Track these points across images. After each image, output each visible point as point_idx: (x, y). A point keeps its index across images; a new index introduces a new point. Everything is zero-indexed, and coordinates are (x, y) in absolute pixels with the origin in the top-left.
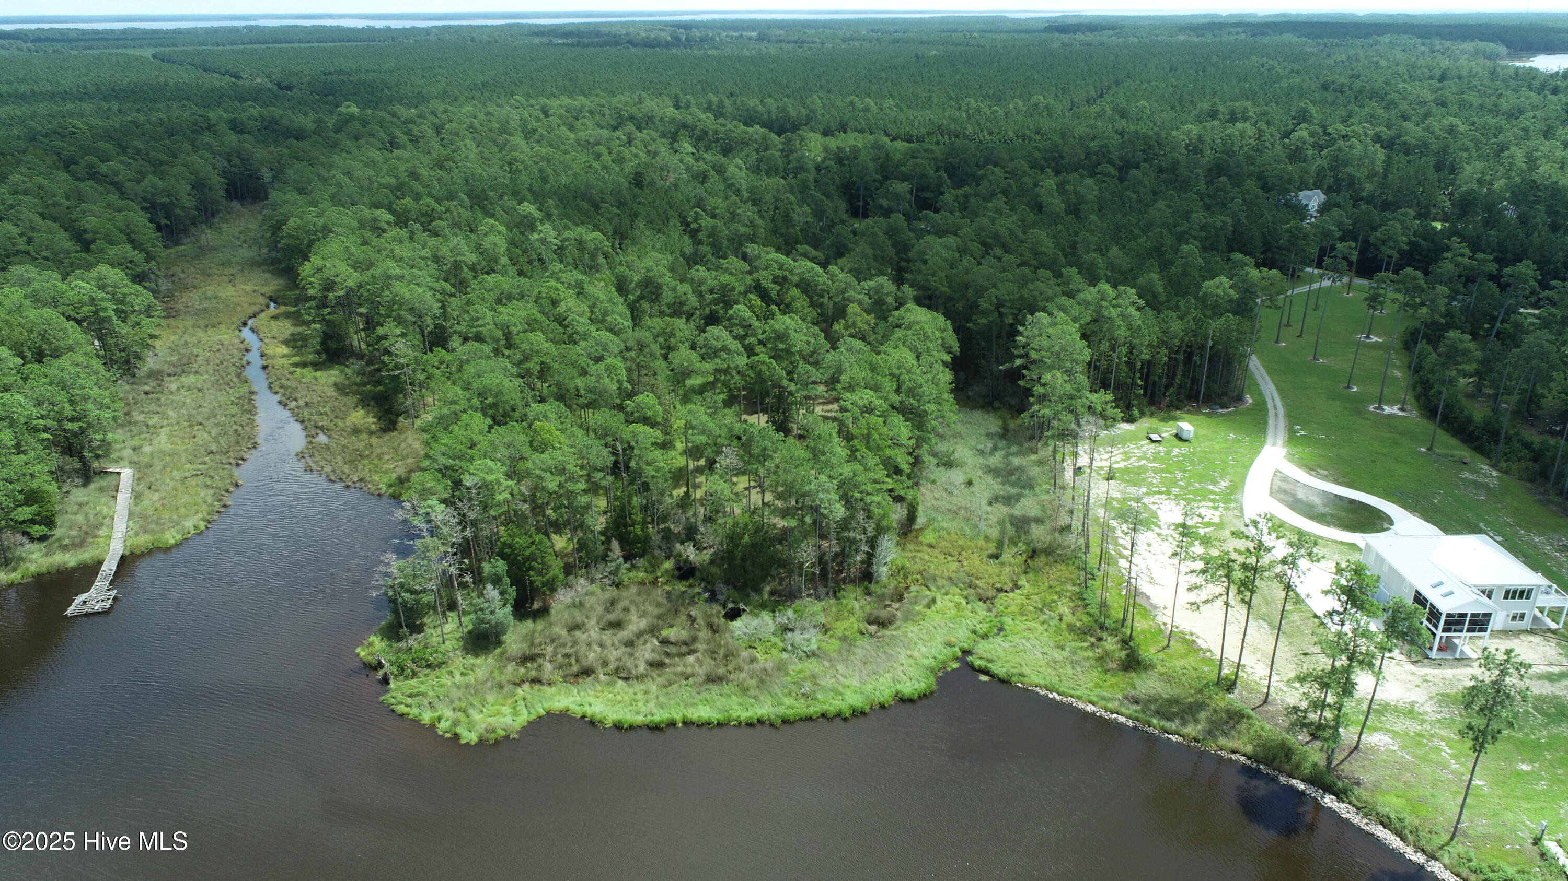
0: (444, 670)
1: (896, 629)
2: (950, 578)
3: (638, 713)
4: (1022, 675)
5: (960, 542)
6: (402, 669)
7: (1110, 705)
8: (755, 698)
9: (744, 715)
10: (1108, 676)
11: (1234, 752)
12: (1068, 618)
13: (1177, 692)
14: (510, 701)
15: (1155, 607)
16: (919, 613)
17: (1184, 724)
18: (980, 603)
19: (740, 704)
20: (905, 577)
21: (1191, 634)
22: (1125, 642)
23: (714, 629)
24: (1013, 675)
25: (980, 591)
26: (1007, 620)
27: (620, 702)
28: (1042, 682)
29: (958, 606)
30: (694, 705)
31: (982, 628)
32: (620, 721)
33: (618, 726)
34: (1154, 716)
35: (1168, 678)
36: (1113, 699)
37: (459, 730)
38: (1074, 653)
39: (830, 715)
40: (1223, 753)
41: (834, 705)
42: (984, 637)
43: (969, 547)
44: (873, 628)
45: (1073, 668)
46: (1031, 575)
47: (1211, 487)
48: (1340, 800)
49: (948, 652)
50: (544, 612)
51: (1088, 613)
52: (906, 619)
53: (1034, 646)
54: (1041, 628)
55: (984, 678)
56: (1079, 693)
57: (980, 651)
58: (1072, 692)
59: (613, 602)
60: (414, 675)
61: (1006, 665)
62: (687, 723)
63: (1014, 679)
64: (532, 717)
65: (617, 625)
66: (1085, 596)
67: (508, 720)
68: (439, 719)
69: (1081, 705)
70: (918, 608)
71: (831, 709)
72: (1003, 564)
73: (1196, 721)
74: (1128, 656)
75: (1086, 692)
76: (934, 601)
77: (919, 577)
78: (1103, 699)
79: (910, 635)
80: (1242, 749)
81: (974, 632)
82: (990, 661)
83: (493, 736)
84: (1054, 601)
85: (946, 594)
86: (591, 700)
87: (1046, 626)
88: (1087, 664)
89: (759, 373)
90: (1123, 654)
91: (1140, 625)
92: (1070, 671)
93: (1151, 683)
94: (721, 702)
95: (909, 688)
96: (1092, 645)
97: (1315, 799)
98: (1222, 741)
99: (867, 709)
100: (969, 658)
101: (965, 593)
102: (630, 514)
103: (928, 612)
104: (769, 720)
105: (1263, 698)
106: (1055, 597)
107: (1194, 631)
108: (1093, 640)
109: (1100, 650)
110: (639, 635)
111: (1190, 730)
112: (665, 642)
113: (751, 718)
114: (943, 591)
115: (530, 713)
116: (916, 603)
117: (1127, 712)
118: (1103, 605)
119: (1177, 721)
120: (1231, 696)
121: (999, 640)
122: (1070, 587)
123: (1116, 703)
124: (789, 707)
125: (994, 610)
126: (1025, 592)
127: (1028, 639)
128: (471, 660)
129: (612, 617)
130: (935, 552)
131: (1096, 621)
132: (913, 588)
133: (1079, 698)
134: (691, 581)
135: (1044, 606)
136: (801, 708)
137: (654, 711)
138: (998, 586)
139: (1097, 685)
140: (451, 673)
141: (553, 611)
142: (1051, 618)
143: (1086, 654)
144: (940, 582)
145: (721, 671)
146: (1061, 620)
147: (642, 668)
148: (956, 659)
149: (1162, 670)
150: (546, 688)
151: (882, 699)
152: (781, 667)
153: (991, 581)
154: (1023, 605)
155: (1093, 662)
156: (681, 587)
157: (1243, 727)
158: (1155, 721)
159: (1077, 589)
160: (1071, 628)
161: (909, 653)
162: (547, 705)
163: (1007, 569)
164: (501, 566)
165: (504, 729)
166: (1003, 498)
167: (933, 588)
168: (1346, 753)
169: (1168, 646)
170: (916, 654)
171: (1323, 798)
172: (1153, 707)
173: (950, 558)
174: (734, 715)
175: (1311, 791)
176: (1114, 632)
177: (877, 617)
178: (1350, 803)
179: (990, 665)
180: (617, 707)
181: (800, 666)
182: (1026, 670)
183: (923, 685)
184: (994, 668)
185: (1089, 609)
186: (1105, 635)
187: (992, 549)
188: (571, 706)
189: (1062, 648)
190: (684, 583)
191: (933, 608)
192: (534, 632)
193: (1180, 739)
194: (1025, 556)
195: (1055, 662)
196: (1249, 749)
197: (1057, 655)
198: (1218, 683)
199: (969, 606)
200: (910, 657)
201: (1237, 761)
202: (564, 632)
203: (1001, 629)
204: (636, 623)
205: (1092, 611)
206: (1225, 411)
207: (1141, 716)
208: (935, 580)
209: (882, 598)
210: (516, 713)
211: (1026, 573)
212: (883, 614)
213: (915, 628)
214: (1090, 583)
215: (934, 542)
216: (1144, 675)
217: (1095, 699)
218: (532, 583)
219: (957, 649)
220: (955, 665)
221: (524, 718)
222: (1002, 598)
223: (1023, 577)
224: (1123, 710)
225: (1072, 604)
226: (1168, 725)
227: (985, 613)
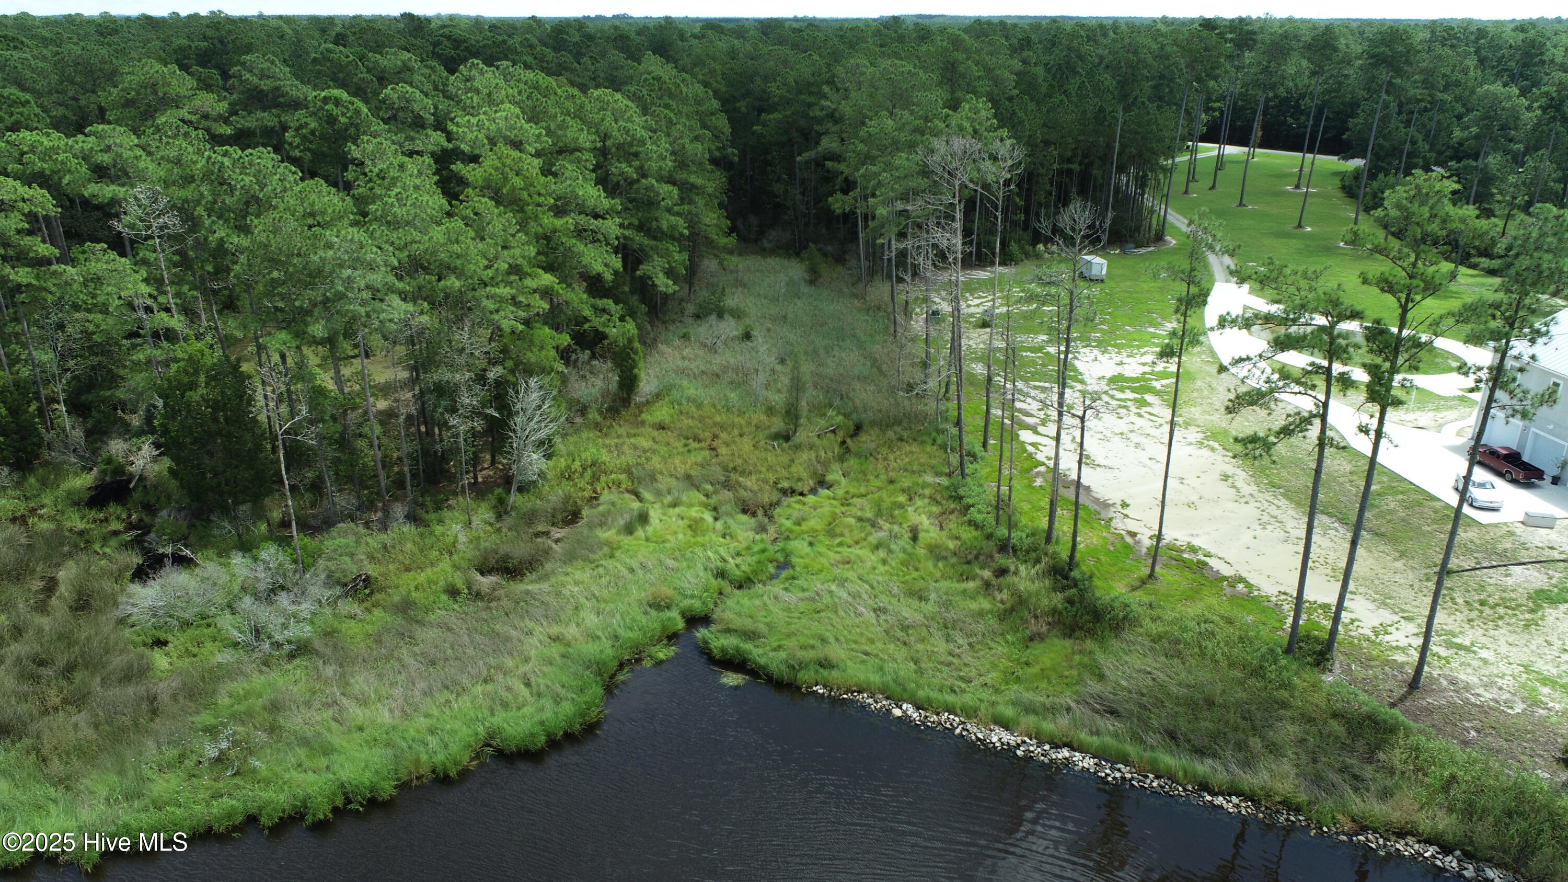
1: (540, 579)
2: (688, 477)
4: (825, 664)
5: (718, 419)
7: (1048, 726)
8: (66, 782)
10: (1033, 651)
11: (1401, 834)
12: (931, 533)
13: (1203, 677)
15: (1106, 505)
16: (607, 543)
17: (1245, 764)
18: (744, 518)
20: (595, 478)
21: (1193, 550)
22: (1060, 574)
23: (86, 602)
24: (803, 665)
25: (743, 493)
26: (799, 546)
28: (875, 679)
29: (695, 526)
31: (738, 566)
35: (1172, 646)
36: (1052, 711)
38: (947, 604)
41: (296, 788)
42: (743, 584)
43: (733, 425)
44: (485, 582)
45: (948, 639)
46: (852, 462)
47: (1152, 330)
49: (653, 622)
51: (971, 523)
52: (570, 557)
53: (856, 596)
54: (872, 558)
55: (731, 679)
56: (968, 699)
57: (728, 615)
58: (950, 698)
61: (790, 643)
63: (804, 676)
66: (961, 492)
69: (976, 732)
70: (604, 535)
71: (283, 799)
72: (798, 447)
73: (1274, 751)
74: (1069, 601)
75: (986, 695)
76: (643, 518)
77: (623, 477)
78: (1030, 709)
79: (571, 589)
81: (721, 574)
82: (751, 635)
84: (901, 506)
85: (674, 505)
87: (882, 553)
88: (981, 628)
90: (1058, 599)
91: (1088, 539)
92: (941, 646)
93: (1136, 661)
95: (526, 721)
96: (987, 585)
98: (1358, 803)
100: (702, 633)
101: (712, 501)
103: (627, 540)
105: (1404, 677)
106: (902, 498)
107: (1196, 542)
108: (987, 574)
109: (1005, 595)
111: (1268, 777)
114: (669, 499)
116: (601, 525)
117: (1095, 741)
118: (1001, 506)
119: (1228, 757)
121: (776, 588)
122: (929, 478)
123: (1064, 721)
125: (772, 529)
126: (840, 492)
127: (842, 582)
130: (669, 436)
131: (989, 537)
132: (606, 496)
133: (970, 713)
135: (879, 513)
138: (785, 484)
139: (1011, 677)
142: (896, 537)
143: (974, 606)
144: (664, 482)
145: (24, 708)
146: (915, 538)
148: (672, 637)
149: (1156, 628)
151: (442, 759)
153: (771, 477)
154: (834, 517)
155: (993, 622)
157: (1395, 757)
158: (1171, 762)
159: (945, 481)
160: (935, 552)
161: (555, 630)
163: (805, 456)
166: (805, 352)
167: (647, 495)
169: (1151, 576)
170: (571, 631)
172: (1155, 722)
173: (694, 445)
176: (1031, 554)
177: (506, 558)
179: (748, 646)
181: (252, 682)
182: (836, 652)
183: (567, 708)
184: (757, 653)
185: (973, 513)
186: (1010, 562)
187: (778, 424)
189: (921, 596)
191: (640, 533)
194: (841, 433)
195: (905, 628)
196: (1436, 822)
197: (909, 611)
198: (1286, 649)
199: (719, 525)
200: (556, 639)
201: (1419, 861)
203: (784, 565)
205: (979, 517)
206: (1143, 251)
207: (1130, 749)
208: (653, 479)
209: (530, 518)
211: (841, 459)
212: (520, 549)
213: (586, 576)
214: (970, 468)
215: (667, 419)
216: (1115, 644)
217: (1009, 712)
219: (675, 614)
220: (663, 653)
222: (790, 509)
223: (836, 466)
224: (1083, 736)
225: (935, 509)
226: (1203, 767)
227: (751, 534)
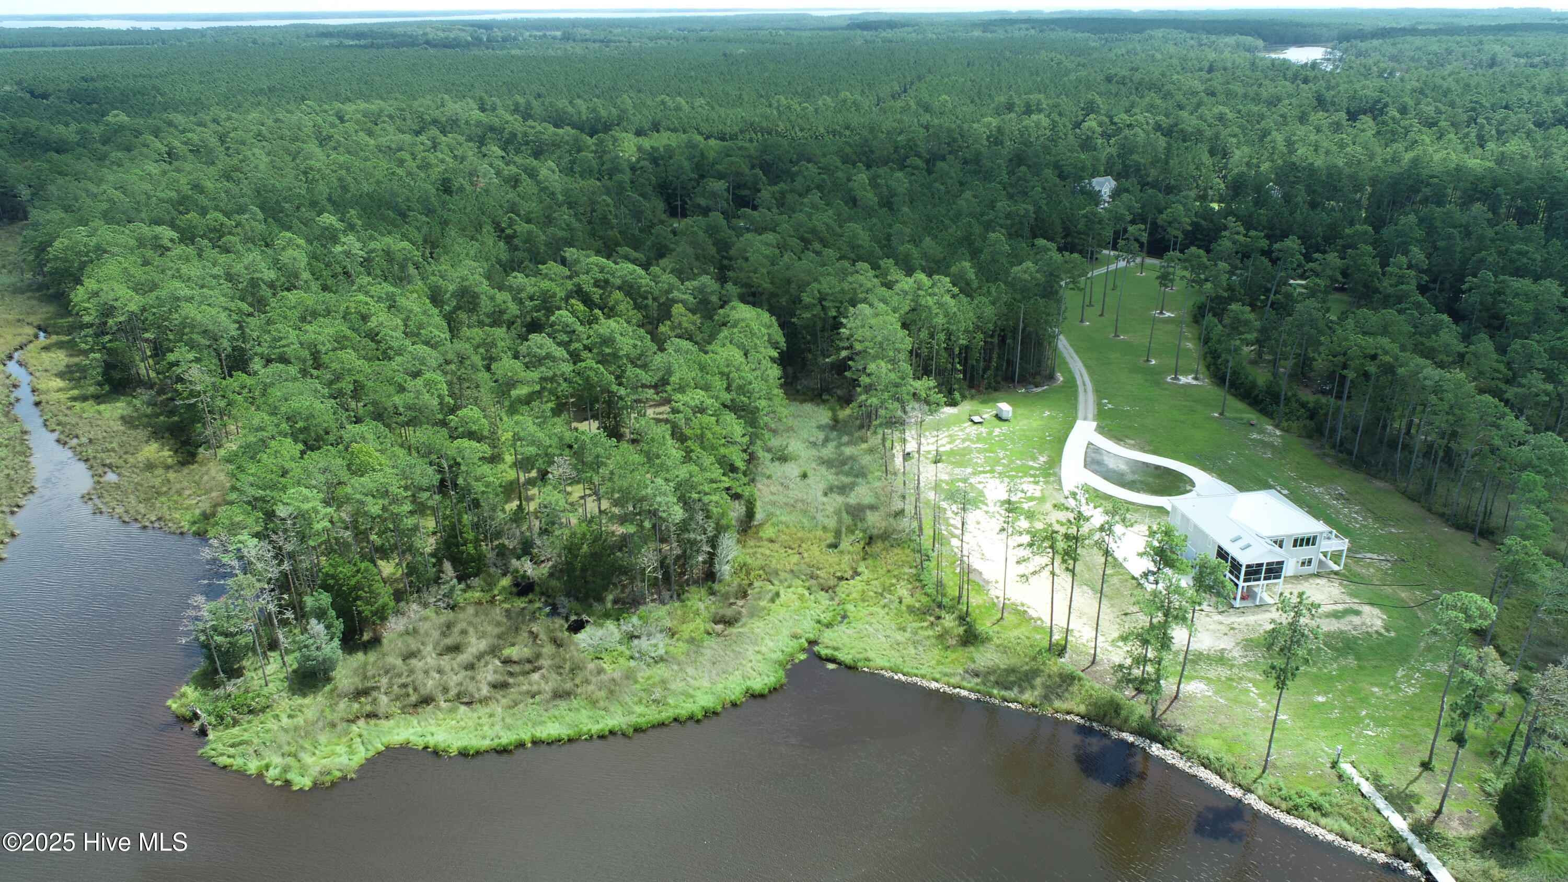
0: (269, 714)
1: (742, 626)
2: (792, 571)
3: (484, 738)
4: (867, 659)
5: (799, 535)
6: (221, 718)
7: (952, 681)
8: (605, 709)
9: (595, 728)
10: (949, 652)
11: (1068, 713)
12: (908, 600)
13: (1014, 661)
14: (344, 740)
15: (988, 582)
16: (764, 608)
17: (1022, 691)
18: (823, 593)
19: (590, 717)
20: (748, 574)
21: (1023, 605)
22: (962, 618)
23: (557, 643)
24: (859, 660)
25: (822, 581)
26: (850, 607)
27: (463, 729)
28: (887, 665)
29: (801, 597)
30: (542, 723)
31: (826, 617)
32: (465, 748)
33: (464, 754)
34: (993, 687)
35: (1004, 649)
36: (954, 675)
37: (290, 776)
38: (915, 633)
39: (683, 719)
40: (1059, 716)
41: (686, 708)
42: (829, 625)
43: (808, 539)
44: (719, 627)
45: (915, 648)
46: (869, 561)
47: (1031, 463)
48: (1165, 747)
49: (795, 644)
50: (376, 641)
51: (926, 594)
52: (752, 615)
53: (877, 630)
54: (882, 612)
55: (831, 666)
56: (923, 672)
57: (826, 641)
58: (916, 671)
59: (449, 626)
60: (236, 722)
61: (852, 651)
62: (536, 742)
63: (860, 664)
64: (370, 754)
65: (456, 649)
66: (921, 577)
67: (344, 760)
68: (267, 767)
69: (925, 683)
70: (763, 603)
71: (683, 712)
72: (842, 552)
73: (1033, 687)
74: (966, 631)
75: (930, 670)
76: (777, 594)
77: (761, 572)
78: (946, 675)
79: (757, 631)
80: (1076, 710)
81: (819, 622)
82: (836, 649)
83: (328, 778)
84: (893, 585)
85: (789, 587)
86: (433, 729)
87: (886, 610)
88: (928, 643)
89: (587, 379)
90: (961, 630)
91: (975, 600)
92: (912, 651)
93: (989, 656)
94: (570, 717)
95: (759, 684)
96: (932, 624)
97: (1143, 749)
98: (1057, 704)
99: (719, 709)
100: (816, 648)
101: (807, 584)
102: (461, 533)
103: (773, 606)
104: (621, 730)
105: (1091, 659)
106: (894, 581)
107: (1024, 602)
108: (932, 619)
109: (939, 629)
110: (480, 657)
111: (1029, 696)
112: (507, 661)
113: (602, 730)
114: (786, 584)
115: (367, 750)
116: (760, 599)
117: (969, 685)
118: (940, 584)
119: (1016, 690)
120: (1063, 660)
121: (843, 627)
122: (907, 570)
123: (958, 678)
124: (640, 715)
125: (837, 599)
126: (865, 578)
127: (871, 624)
128: (298, 700)
129: (449, 641)
130: (776, 546)
131: (934, 601)
132: (756, 584)
133: (923, 677)
134: (531, 596)
135: (884, 590)
136: (652, 715)
137: (502, 733)
138: (839, 574)
139: (940, 663)
140: (277, 717)
141: (385, 641)
142: (892, 602)
143: (926, 633)
144: (783, 575)
145: (568, 685)
146: (900, 602)
147: (485, 691)
148: (804, 650)
149: (998, 642)
150: (383, 722)
151: (733, 697)
152: (630, 676)
153: (832, 571)
154: (864, 591)
155: (933, 641)
156: (520, 603)
157: (1075, 688)
158: (995, 692)
159: (914, 571)
160: (911, 609)
161: (757, 649)
162: (387, 739)
163: (846, 558)
164: (325, 599)
165: (340, 770)
166: (838, 488)
167: (776, 582)
168: (1168, 703)
169: (1002, 618)
170: (764, 649)
171: (1150, 747)
172: (992, 678)
173: (790, 551)
174: (585, 729)
175: (1139, 741)
176: (951, 609)
177: (723, 616)
178: (1174, 749)
179: (836, 653)
180: (461, 734)
181: (648, 673)
182: (871, 654)
183: (773, 679)
184: (841, 656)
185: (927, 590)
186: (943, 614)
187: (831, 540)
188: (412, 738)
189: (904, 630)
190: (523, 599)
191: (777, 602)
192: (366, 664)
193: (1019, 706)
194: (862, 543)
195: (898, 644)
196: (1082, 709)
197: (900, 637)
198: (1049, 649)
199: (812, 597)
200: (758, 652)
201: (1072, 722)
202: (399, 662)
203: (844, 617)
204: (475, 645)
205: (929, 591)
206: (1039, 390)
207: (982, 688)
208: (777, 574)
209: (726, 596)
210: (351, 751)
211: (864, 559)
212: (729, 612)
213: (761, 624)
214: (926, 564)
215: (773, 536)
216: (981, 648)
217: (938, 676)
218: (360, 613)
219: (803, 640)
220: (803, 657)
221: (361, 755)
222: (843, 587)
223: (862, 564)
224: (965, 684)
225: (910, 586)
226: (1007, 694)
227: (828, 602)
